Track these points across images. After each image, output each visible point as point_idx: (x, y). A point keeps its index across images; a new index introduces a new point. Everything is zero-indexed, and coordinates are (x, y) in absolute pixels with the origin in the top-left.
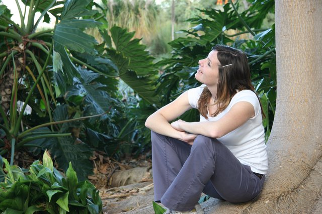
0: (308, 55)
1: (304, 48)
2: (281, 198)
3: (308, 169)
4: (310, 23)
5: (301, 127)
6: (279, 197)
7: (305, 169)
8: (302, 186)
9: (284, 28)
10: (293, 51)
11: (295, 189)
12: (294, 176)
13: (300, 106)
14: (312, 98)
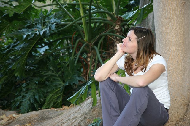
0: (181, 32)
1: (178, 27)
2: (177, 124)
3: (187, 105)
4: (182, 11)
5: (178, 78)
6: (176, 124)
7: (185, 106)
8: (186, 116)
9: (165, 14)
10: (172, 29)
11: (182, 118)
12: (180, 110)
13: (177, 65)
14: (183, 59)
